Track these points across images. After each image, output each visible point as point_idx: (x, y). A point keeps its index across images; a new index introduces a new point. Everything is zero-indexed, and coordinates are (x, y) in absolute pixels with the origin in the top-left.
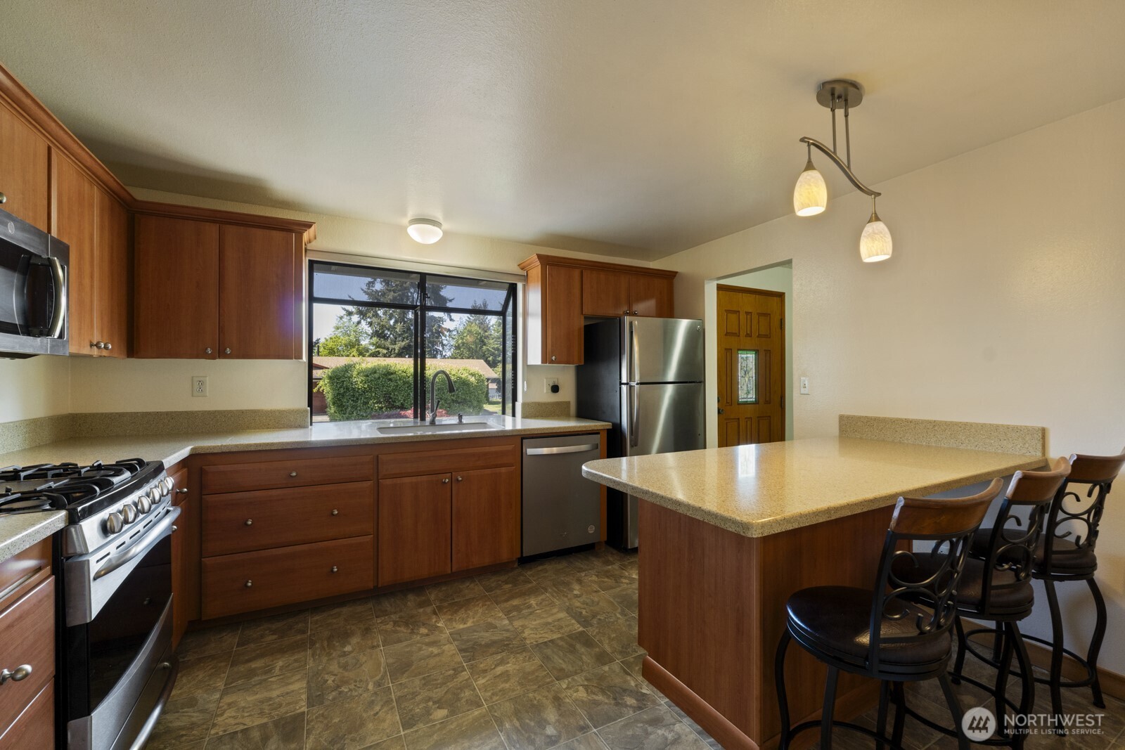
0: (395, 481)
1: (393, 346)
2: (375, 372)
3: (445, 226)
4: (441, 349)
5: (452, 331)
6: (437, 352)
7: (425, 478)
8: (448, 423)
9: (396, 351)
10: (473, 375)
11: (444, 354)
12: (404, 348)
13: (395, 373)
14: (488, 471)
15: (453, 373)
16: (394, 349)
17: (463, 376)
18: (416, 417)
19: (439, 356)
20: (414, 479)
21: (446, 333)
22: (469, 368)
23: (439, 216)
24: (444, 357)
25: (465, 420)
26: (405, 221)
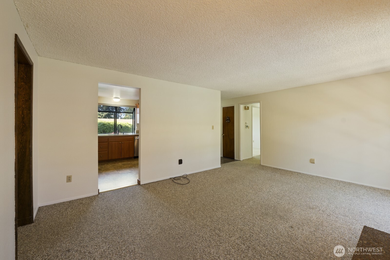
0: (111, 143)
1: (102, 114)
2: (100, 124)
3: (120, 98)
4: (120, 115)
5: (125, 109)
6: (119, 116)
7: (117, 142)
8: (120, 134)
9: (104, 116)
10: (130, 125)
11: (121, 117)
12: (107, 115)
13: (106, 124)
14: (128, 142)
15: (124, 124)
16: (103, 115)
17: (127, 125)
18: (114, 133)
19: (120, 118)
20: (115, 142)
21: (122, 110)
22: (128, 123)
23: (119, 97)
24: (121, 118)
25: (124, 134)
26: (113, 98)
